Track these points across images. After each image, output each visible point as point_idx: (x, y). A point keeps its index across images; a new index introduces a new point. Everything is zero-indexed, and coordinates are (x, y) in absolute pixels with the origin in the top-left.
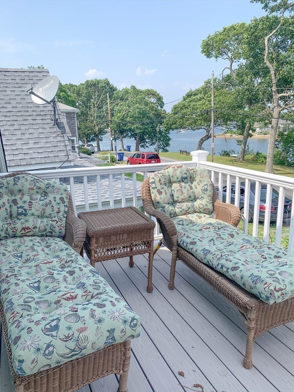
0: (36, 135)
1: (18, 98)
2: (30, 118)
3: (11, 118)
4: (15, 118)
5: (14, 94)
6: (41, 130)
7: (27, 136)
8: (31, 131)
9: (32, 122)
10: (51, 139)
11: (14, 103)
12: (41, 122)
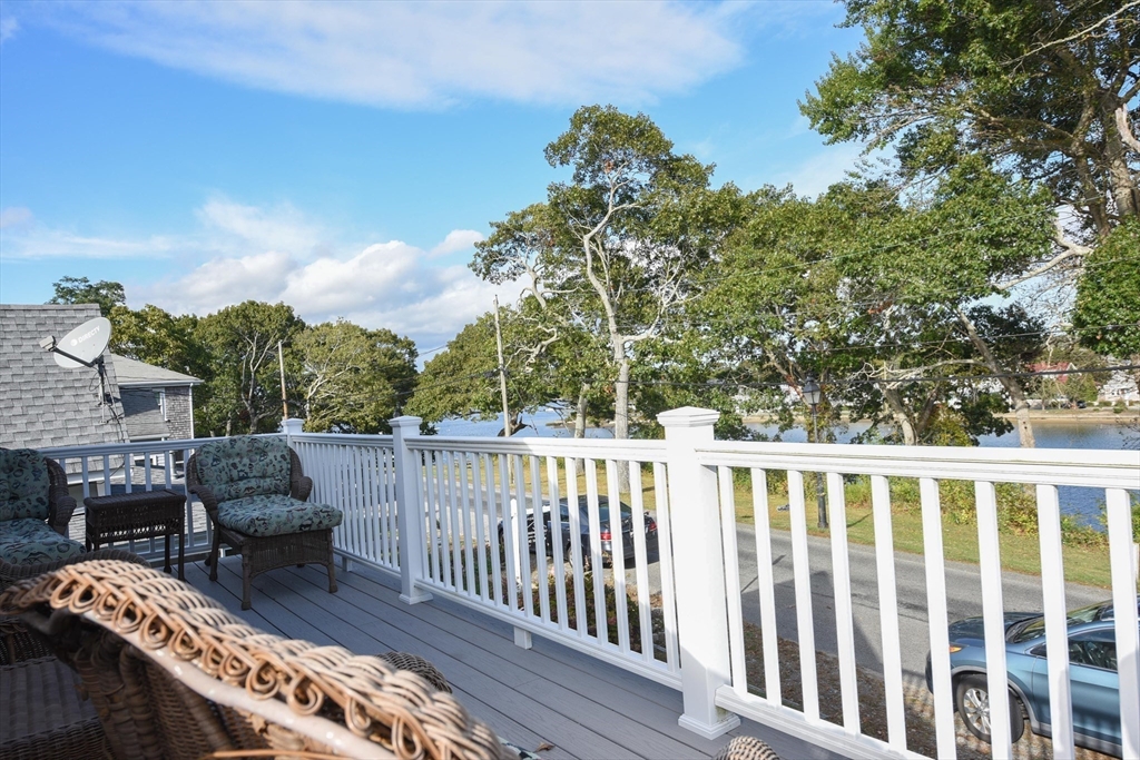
0: (58, 424)
1: (28, 358)
2: (50, 394)
3: (9, 395)
4: (18, 395)
5: (18, 351)
6: (70, 415)
7: (40, 426)
8: (50, 416)
9: (53, 400)
10: (91, 430)
11: (16, 368)
12: (72, 399)
